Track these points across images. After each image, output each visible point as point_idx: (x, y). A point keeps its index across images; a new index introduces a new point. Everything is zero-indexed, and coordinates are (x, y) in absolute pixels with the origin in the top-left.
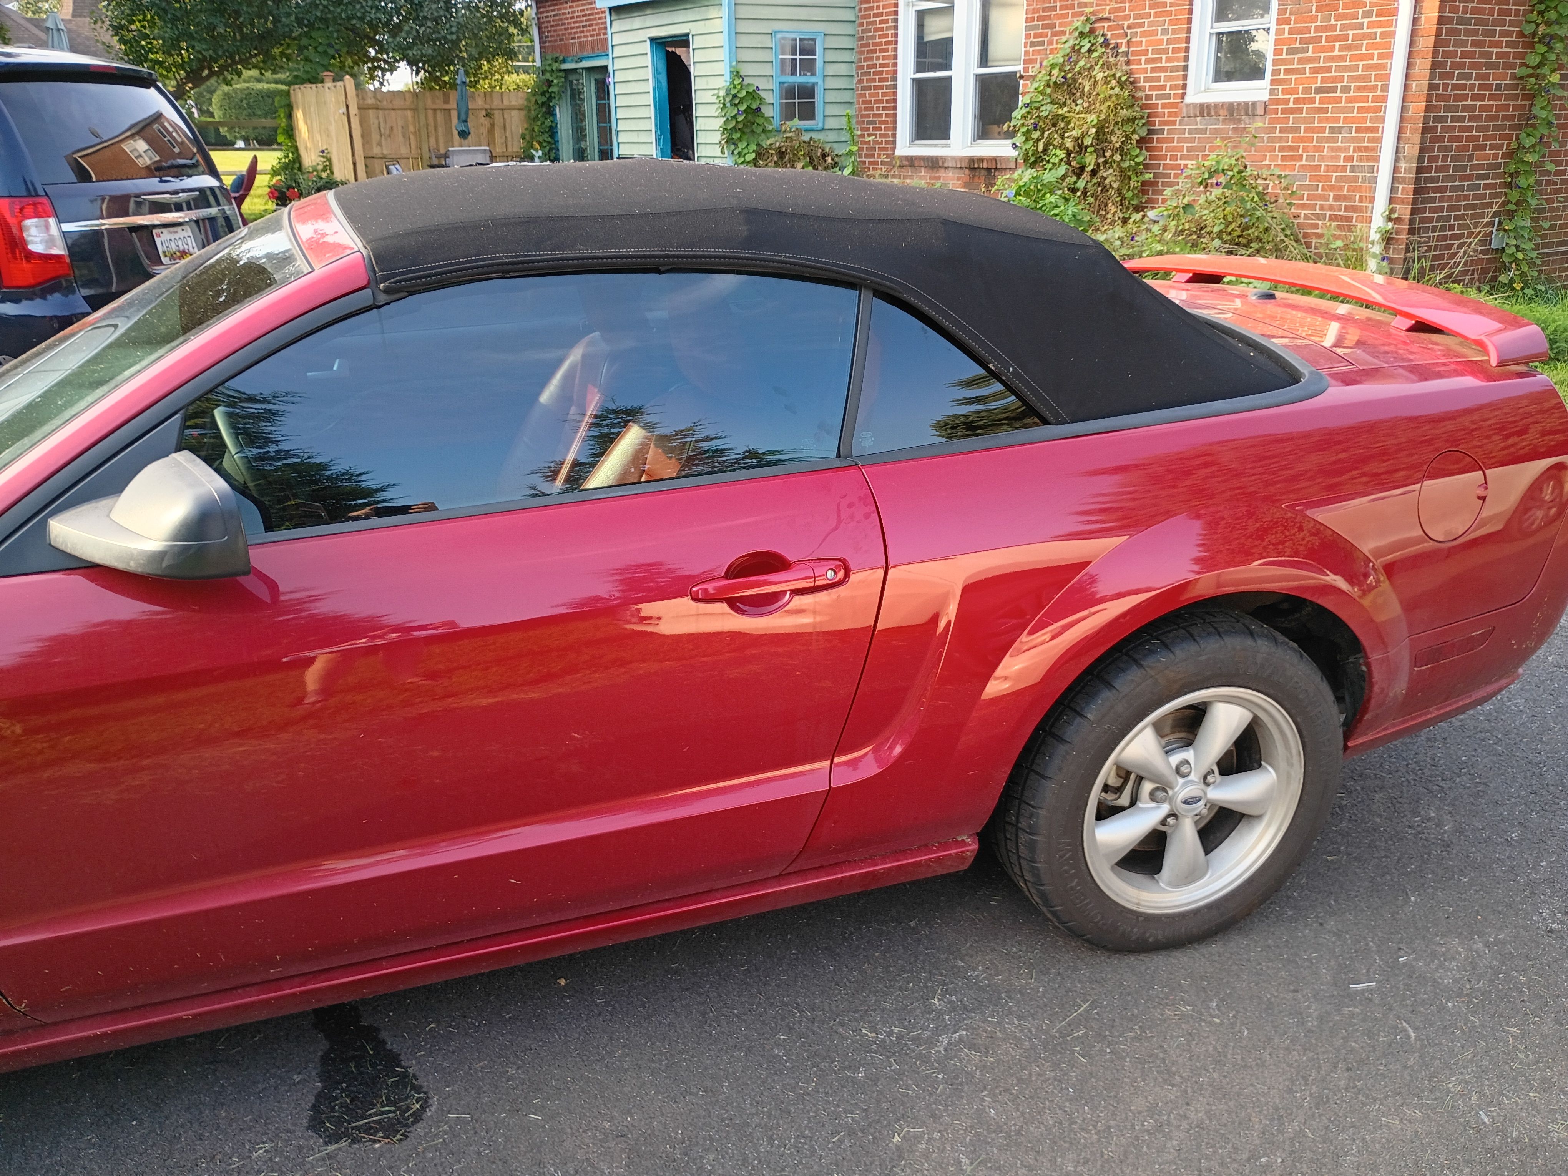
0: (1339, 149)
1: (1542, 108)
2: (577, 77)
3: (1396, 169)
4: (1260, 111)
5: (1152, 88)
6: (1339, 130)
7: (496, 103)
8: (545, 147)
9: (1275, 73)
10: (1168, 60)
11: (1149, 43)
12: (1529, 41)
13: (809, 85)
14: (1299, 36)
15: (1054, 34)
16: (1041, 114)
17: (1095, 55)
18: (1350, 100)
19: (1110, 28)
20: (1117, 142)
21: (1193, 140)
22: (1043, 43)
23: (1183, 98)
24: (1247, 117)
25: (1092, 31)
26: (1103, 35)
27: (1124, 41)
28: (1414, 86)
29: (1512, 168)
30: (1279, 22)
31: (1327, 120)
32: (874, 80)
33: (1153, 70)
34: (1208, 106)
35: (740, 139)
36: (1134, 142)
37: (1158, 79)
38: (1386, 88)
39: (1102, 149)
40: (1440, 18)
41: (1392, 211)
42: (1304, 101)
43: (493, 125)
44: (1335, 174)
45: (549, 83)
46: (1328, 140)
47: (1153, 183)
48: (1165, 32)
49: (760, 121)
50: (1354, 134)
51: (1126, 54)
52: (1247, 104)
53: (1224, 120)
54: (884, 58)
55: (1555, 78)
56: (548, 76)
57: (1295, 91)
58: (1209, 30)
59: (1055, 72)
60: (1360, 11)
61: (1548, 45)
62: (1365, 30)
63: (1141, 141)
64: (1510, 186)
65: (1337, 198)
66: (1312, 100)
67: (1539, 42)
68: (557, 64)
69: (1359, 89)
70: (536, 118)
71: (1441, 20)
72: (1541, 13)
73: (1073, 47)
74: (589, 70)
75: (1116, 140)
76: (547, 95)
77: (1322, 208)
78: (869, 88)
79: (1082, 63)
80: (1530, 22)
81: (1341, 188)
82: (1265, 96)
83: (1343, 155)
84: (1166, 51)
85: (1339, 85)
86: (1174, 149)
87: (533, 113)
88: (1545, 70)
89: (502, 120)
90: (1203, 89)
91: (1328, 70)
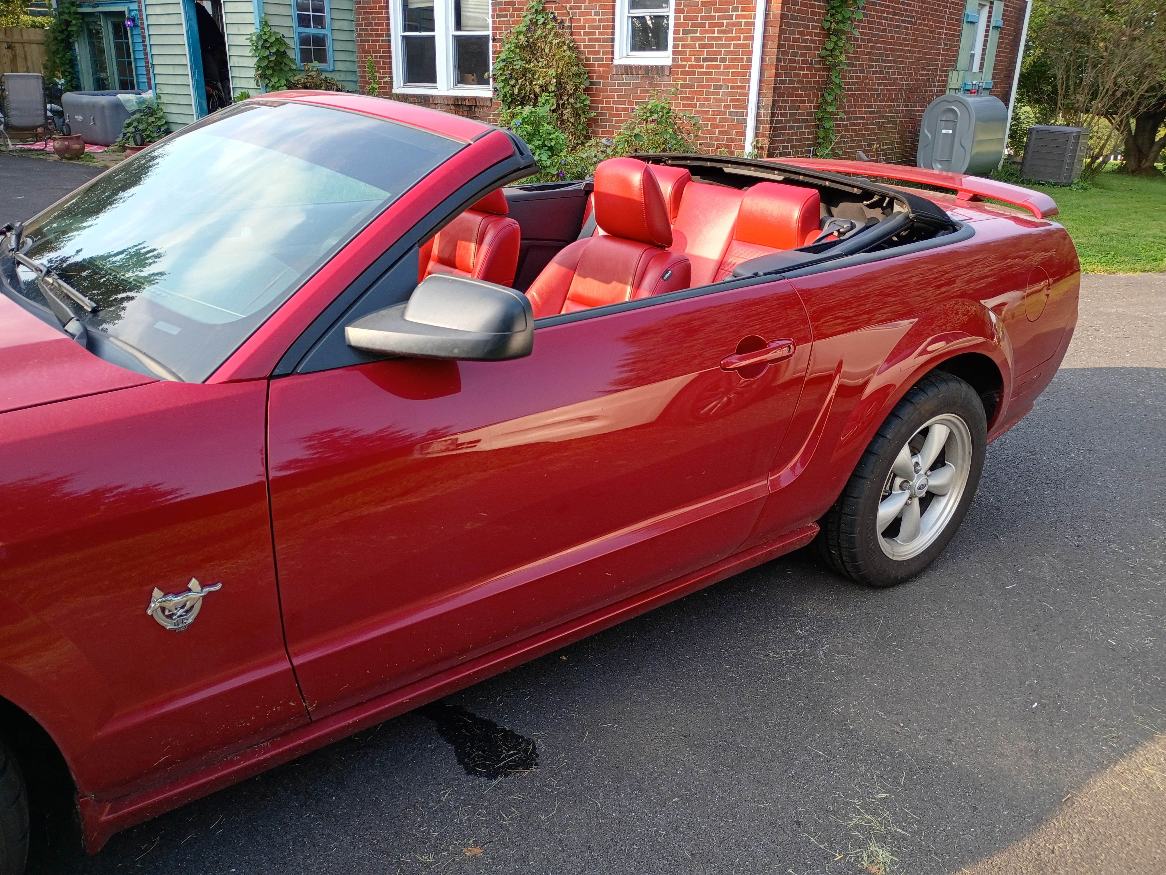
0: (720, 100)
1: (836, 77)
2: (95, 19)
3: (758, 114)
4: (667, 72)
5: (590, 53)
6: (720, 87)
7: (16, 37)
8: (67, 76)
9: (675, 46)
10: (600, 34)
11: (586, 21)
12: (827, 33)
13: (321, 36)
14: (690, 22)
15: (515, 10)
16: (515, 67)
17: (548, 27)
18: (726, 67)
19: (556, 8)
20: (571, 90)
21: (621, 91)
22: (506, 16)
23: (612, 61)
24: (658, 77)
25: (544, 9)
26: (552, 13)
27: (568, 18)
28: (767, 59)
29: (820, 115)
30: (677, 11)
31: (712, 80)
32: (371, 35)
33: (590, 40)
34: (631, 67)
35: (272, 75)
36: (581, 90)
37: (594, 47)
38: (750, 60)
39: (560, 94)
40: (782, 14)
41: (757, 142)
42: (696, 67)
43: (15, 56)
44: (719, 117)
45: (68, 23)
46: (713, 93)
47: (595, 120)
48: (597, 14)
49: (286, 61)
50: (730, 90)
51: (570, 27)
52: (657, 67)
53: (642, 77)
54: (379, 19)
55: (843, 58)
56: (66, 17)
57: (689, 60)
58: (626, 14)
59: (521, 37)
60: (731, 7)
61: (836, 36)
62: (734, 20)
63: (586, 90)
64: (818, 127)
65: (720, 133)
66: (701, 67)
67: (832, 34)
68: (74, 8)
69: (732, 60)
70: (56, 52)
71: (783, 16)
72: (832, 15)
73: (531, 20)
74: (107, 14)
75: (570, 88)
76: (66, 33)
77: (711, 139)
78: (368, 41)
79: (539, 32)
80: (827, 21)
81: (723, 126)
82: (669, 62)
83: (723, 104)
84: (598, 27)
85: (719, 57)
86: (608, 96)
87: (53, 48)
88: (837, 53)
89: (22, 52)
90: (625, 55)
91: (711, 46)
